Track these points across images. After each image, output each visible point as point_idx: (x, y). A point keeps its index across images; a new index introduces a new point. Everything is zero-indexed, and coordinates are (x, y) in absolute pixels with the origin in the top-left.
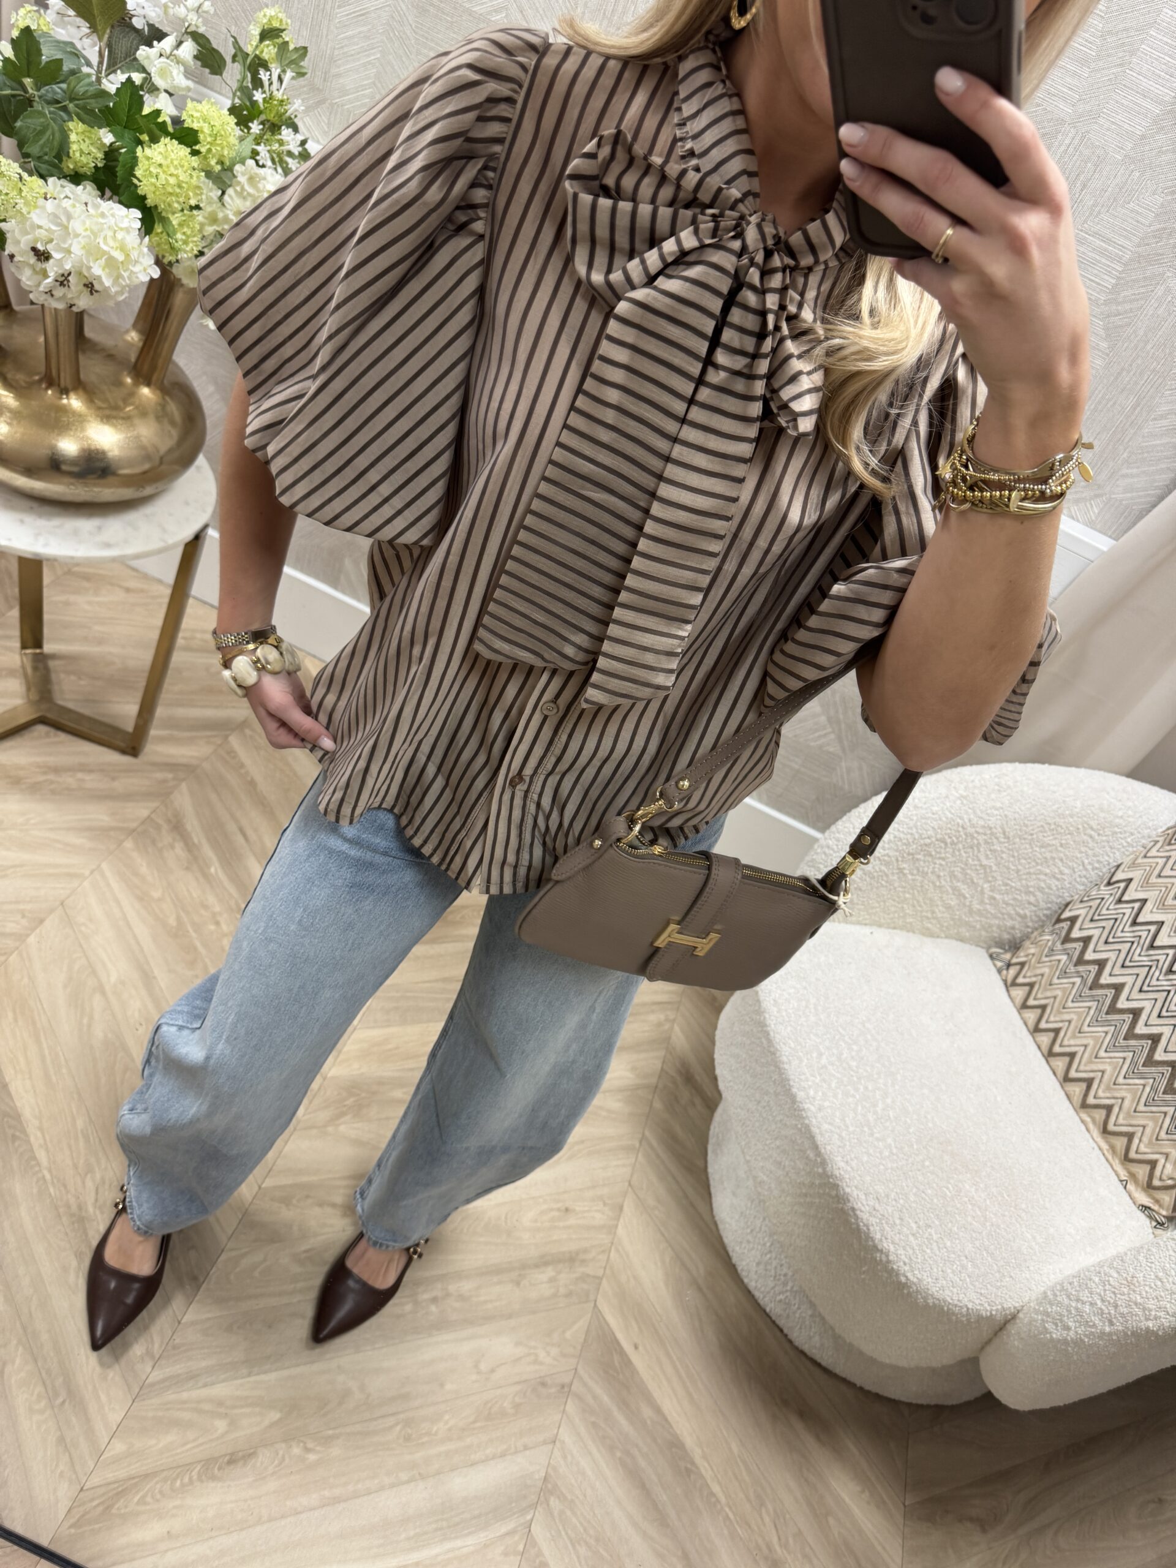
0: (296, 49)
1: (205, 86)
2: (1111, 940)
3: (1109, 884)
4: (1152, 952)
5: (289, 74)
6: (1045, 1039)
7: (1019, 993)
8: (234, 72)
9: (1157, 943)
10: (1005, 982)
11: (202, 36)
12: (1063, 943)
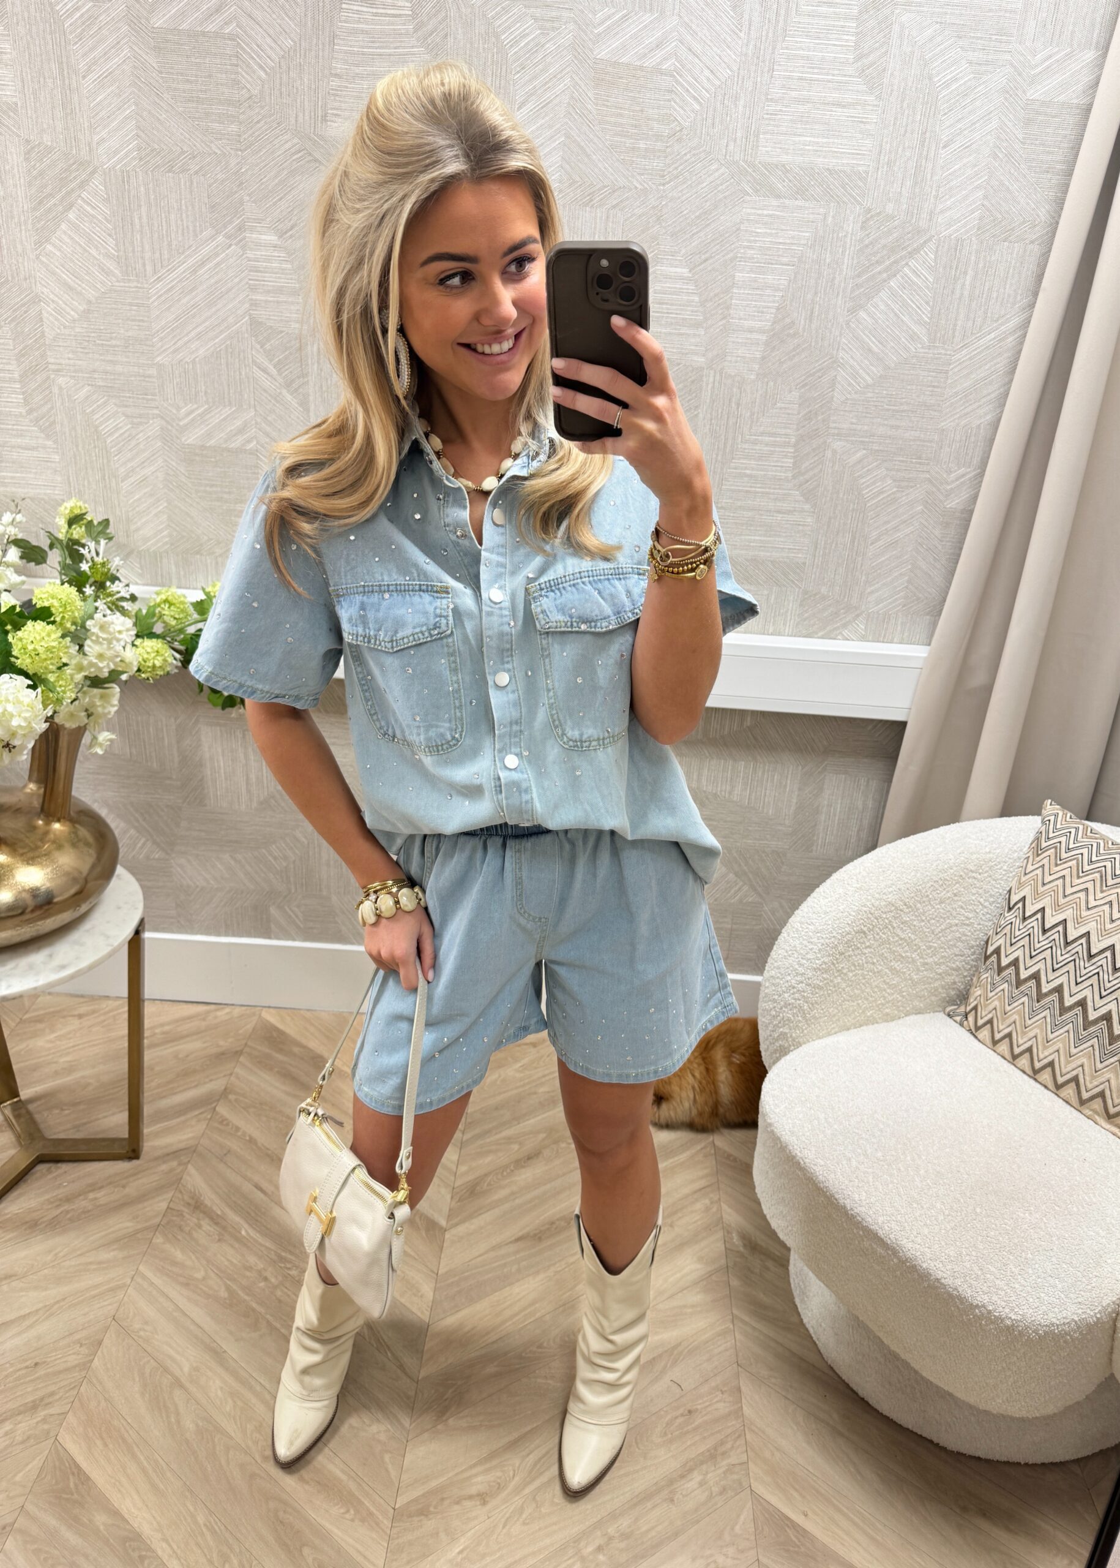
0: (100, 523)
1: (35, 576)
2: (1033, 954)
3: (1010, 909)
4: (1069, 948)
5: (103, 542)
6: (1024, 1061)
7: (985, 1033)
8: (55, 557)
9: (1070, 938)
10: (970, 1030)
11: (22, 540)
12: (999, 975)
